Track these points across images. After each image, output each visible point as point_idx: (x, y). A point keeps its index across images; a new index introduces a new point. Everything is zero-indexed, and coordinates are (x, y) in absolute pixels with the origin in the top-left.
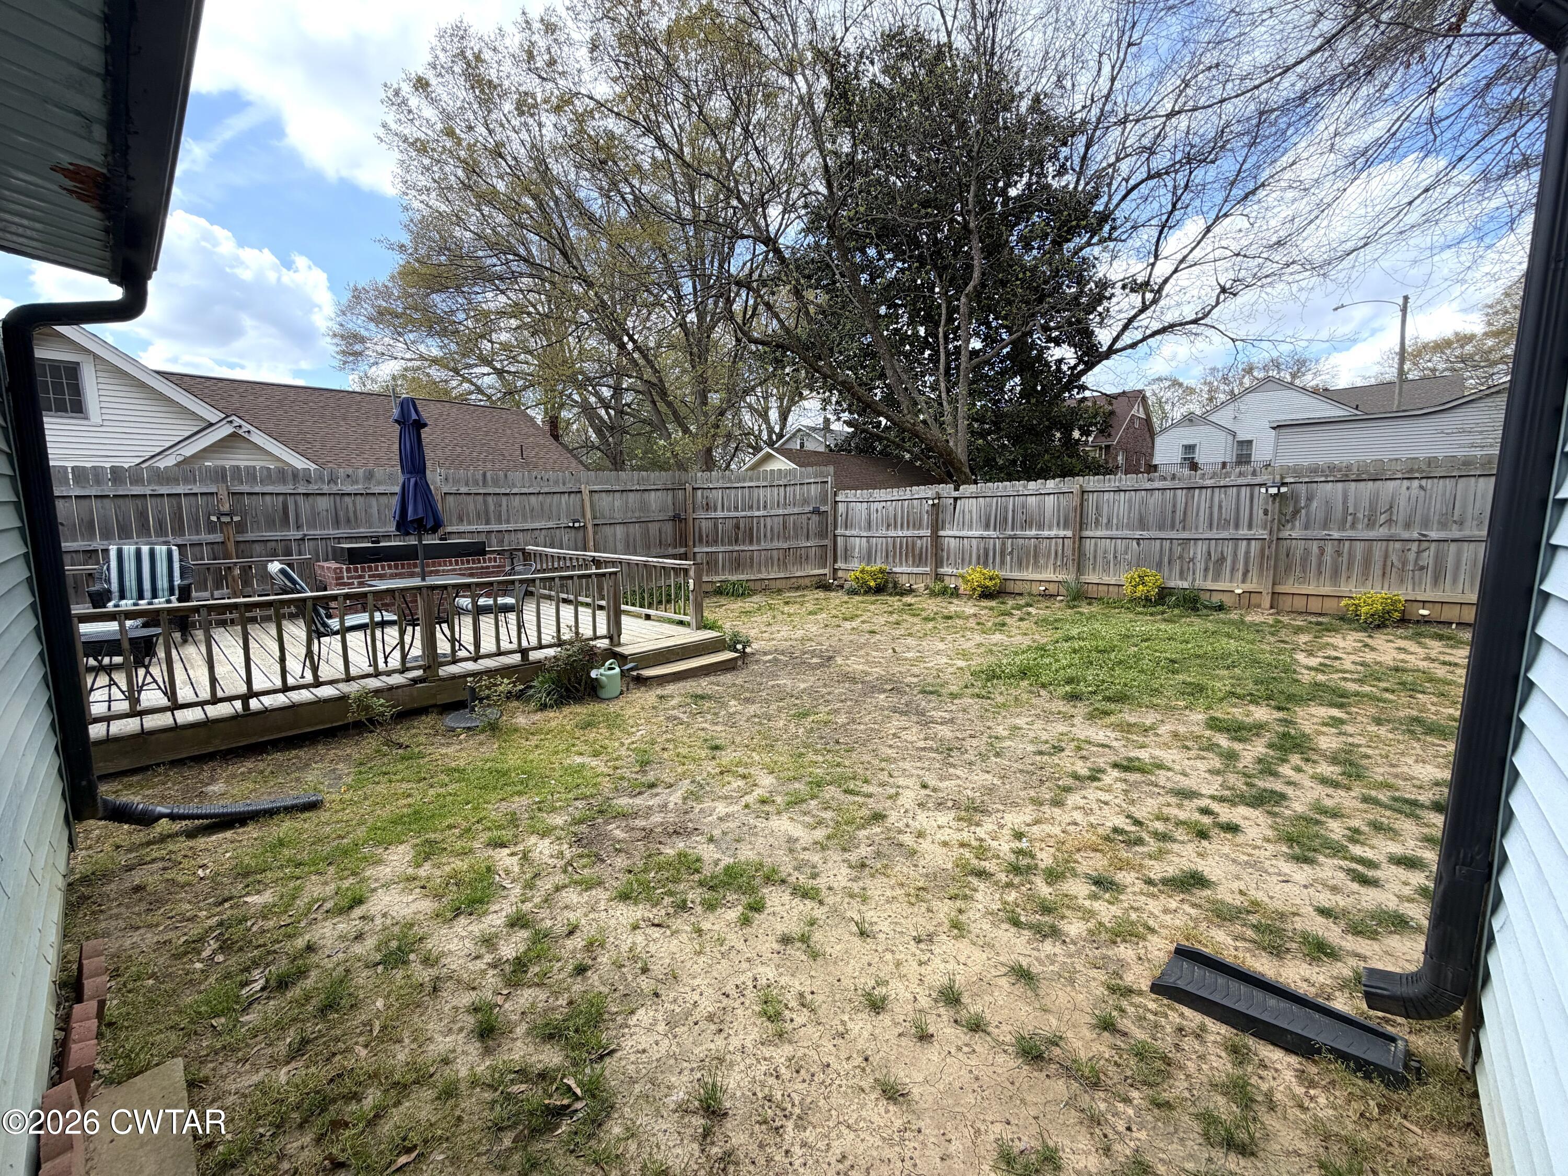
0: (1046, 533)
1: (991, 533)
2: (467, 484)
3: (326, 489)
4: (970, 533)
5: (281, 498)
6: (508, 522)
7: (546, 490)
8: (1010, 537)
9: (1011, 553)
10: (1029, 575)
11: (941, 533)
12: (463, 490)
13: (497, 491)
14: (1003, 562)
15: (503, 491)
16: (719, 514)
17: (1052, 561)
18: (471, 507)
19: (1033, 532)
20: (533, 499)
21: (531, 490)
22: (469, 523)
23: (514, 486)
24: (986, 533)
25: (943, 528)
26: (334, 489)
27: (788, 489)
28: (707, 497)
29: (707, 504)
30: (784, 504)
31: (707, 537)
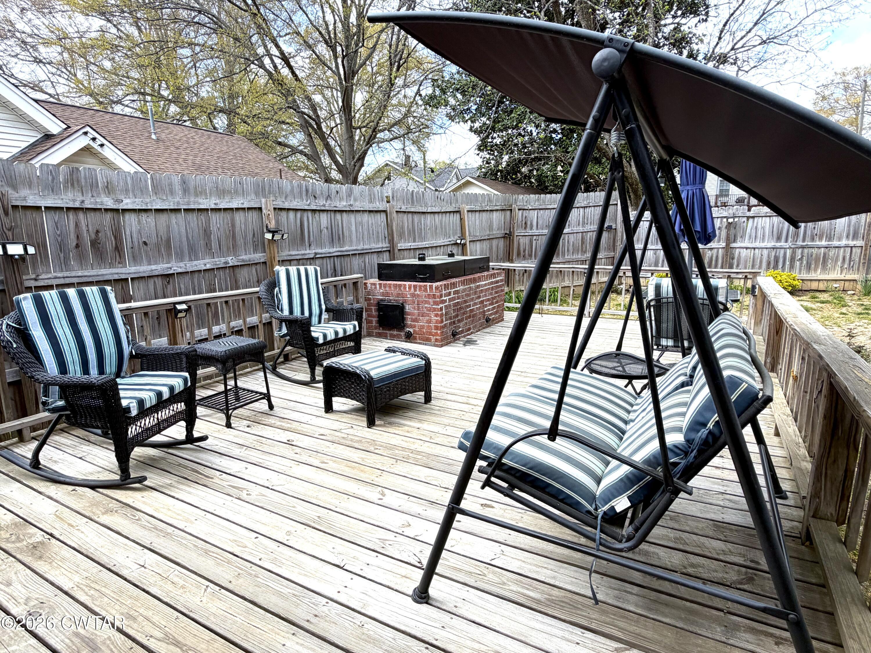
0: (836, 243)
1: (782, 244)
4: (762, 245)
8: (803, 247)
9: (801, 259)
10: (818, 275)
11: (733, 245)
14: (792, 267)
16: (535, 231)
17: (839, 263)
19: (824, 243)
24: (778, 245)
25: (735, 241)
27: (587, 210)
28: (526, 217)
29: (526, 223)
30: (584, 223)
31: (524, 251)
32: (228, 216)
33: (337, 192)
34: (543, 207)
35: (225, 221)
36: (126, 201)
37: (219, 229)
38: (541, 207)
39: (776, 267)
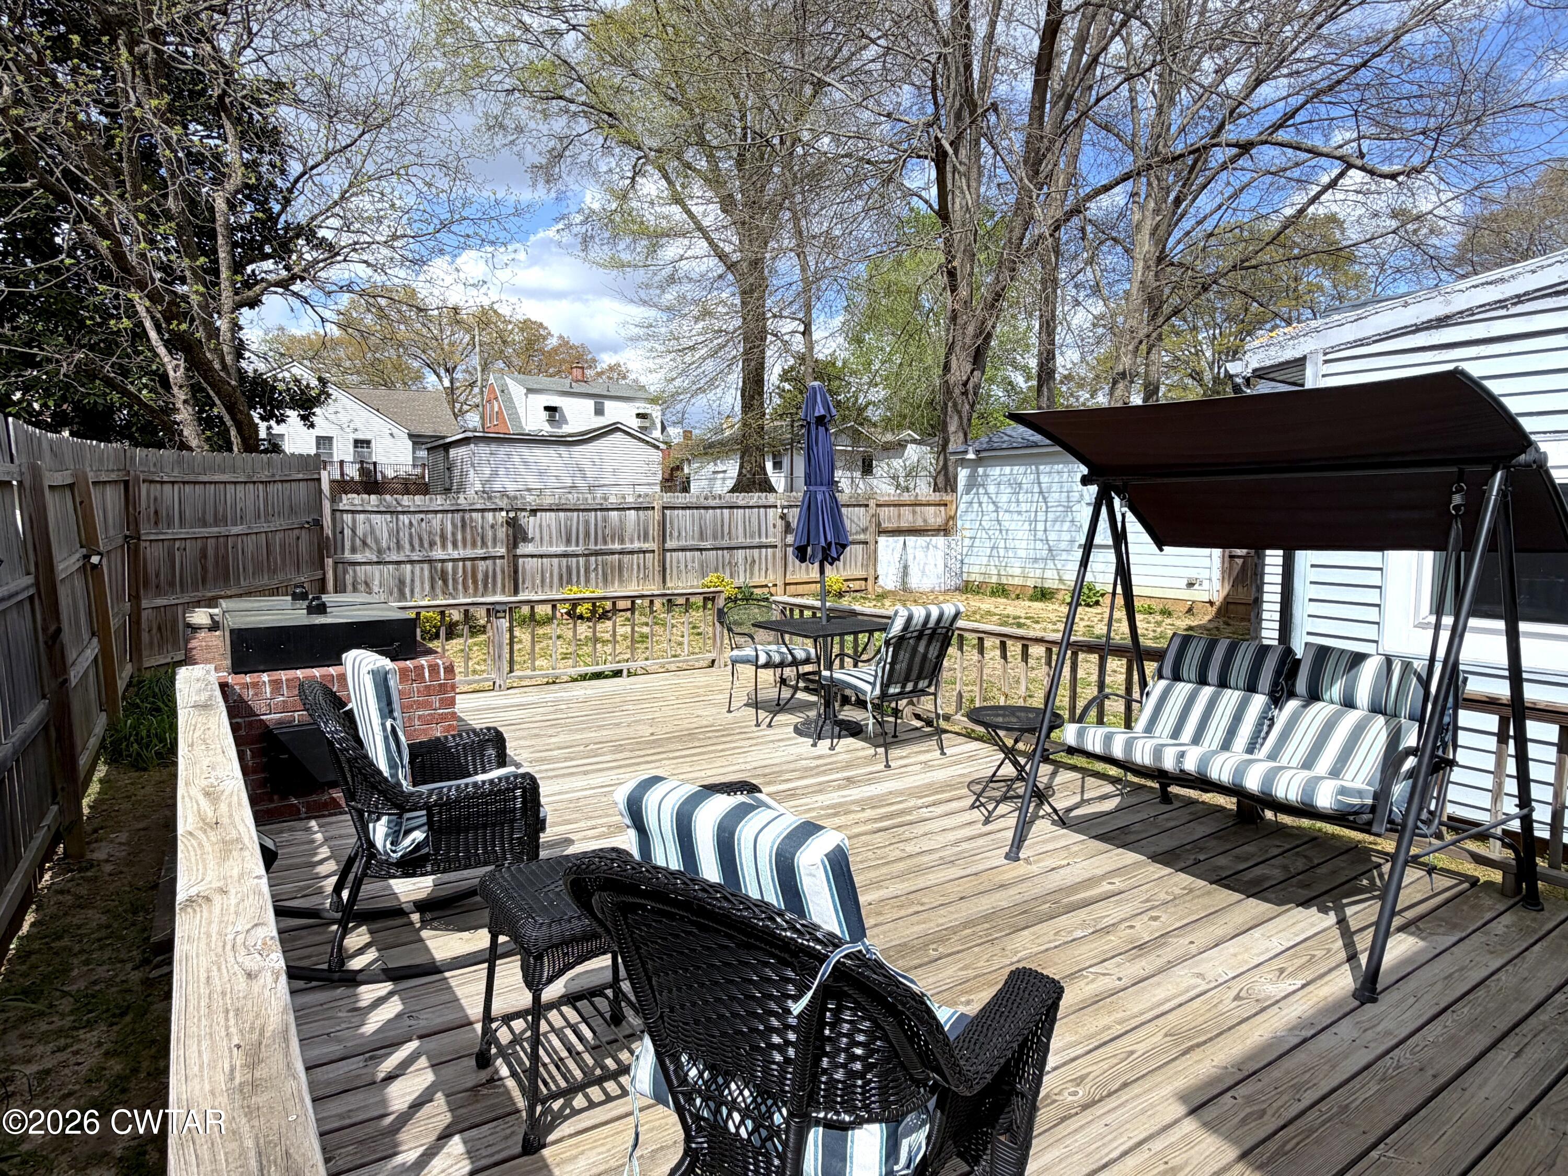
9: (596, 569)
14: (587, 580)
17: (635, 573)
19: (617, 546)
27: (270, 488)
28: (156, 499)
29: (156, 512)
30: (267, 514)
31: (157, 576)
34: (192, 478)
38: (186, 479)
39: (569, 582)
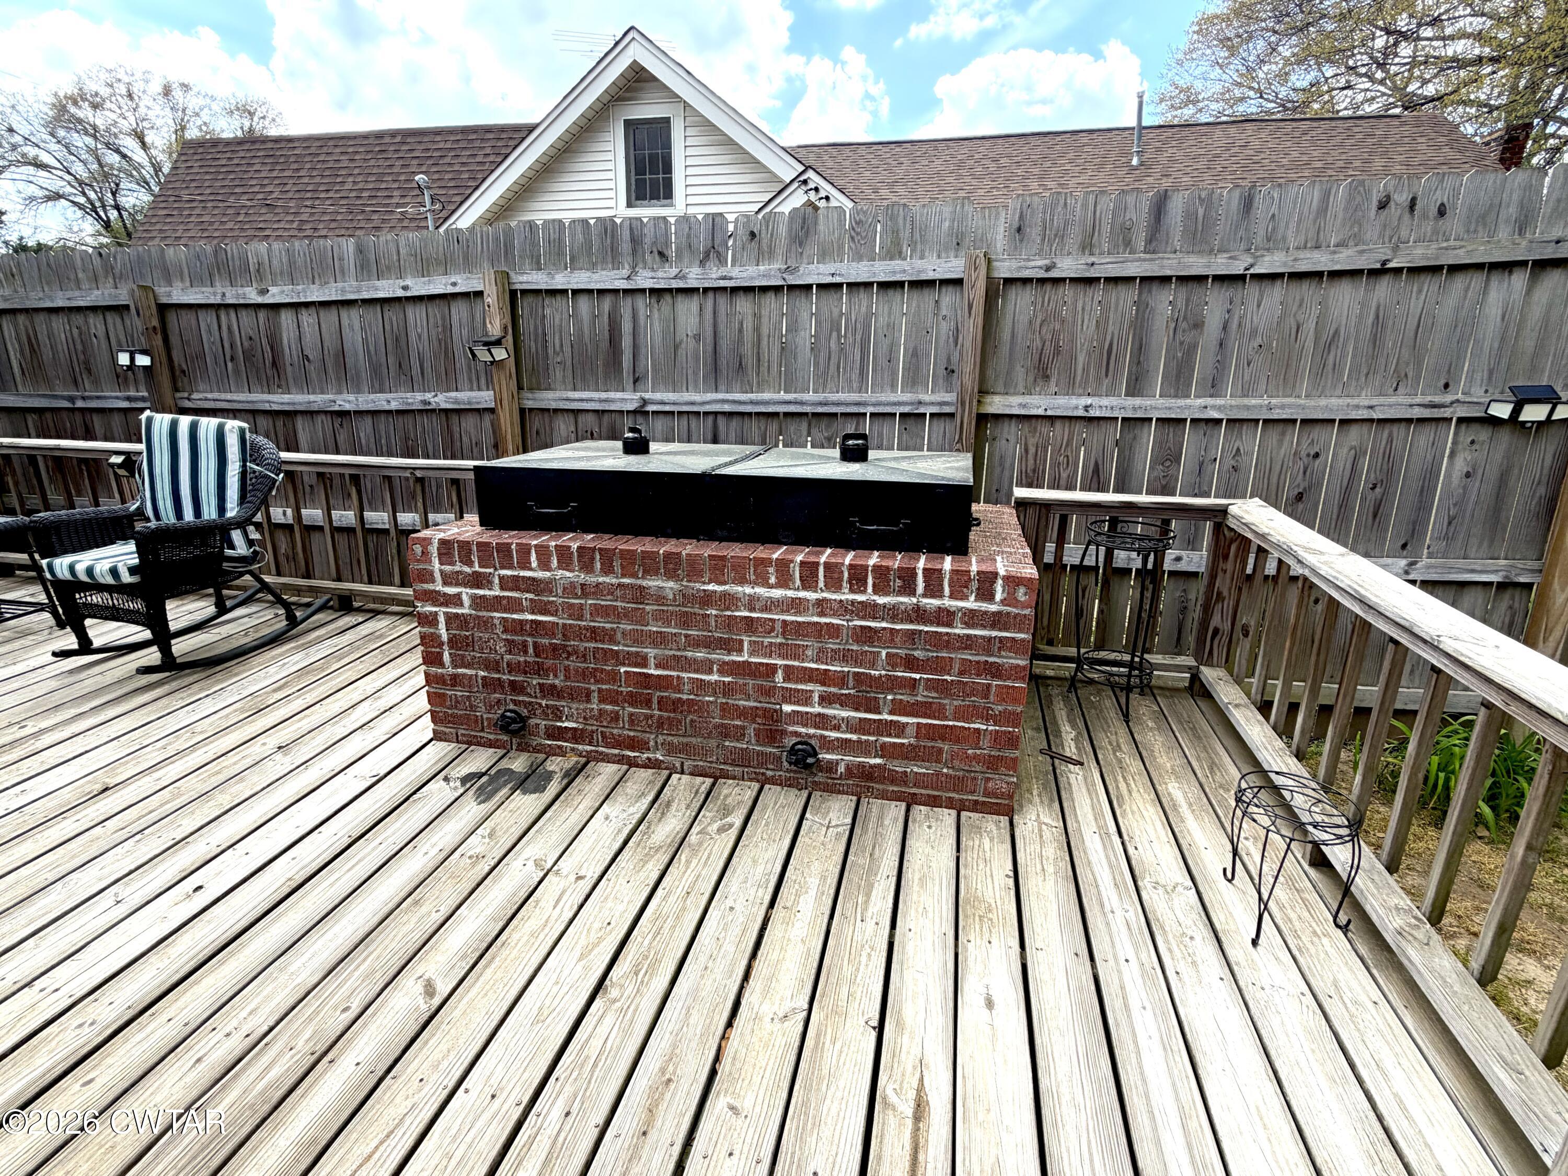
2: (1087, 246)
3: (695, 277)
5: (607, 303)
6: (1214, 387)
7: (1419, 255)
12: (1068, 266)
13: (1196, 265)
15: (1221, 265)
18: (1086, 333)
20: (1344, 293)
21: (1344, 260)
22: (1070, 388)
23: (1273, 241)
26: (713, 276)
32: (435, 310)
33: (753, 235)
35: (431, 321)
36: (273, 290)
37: (420, 337)
